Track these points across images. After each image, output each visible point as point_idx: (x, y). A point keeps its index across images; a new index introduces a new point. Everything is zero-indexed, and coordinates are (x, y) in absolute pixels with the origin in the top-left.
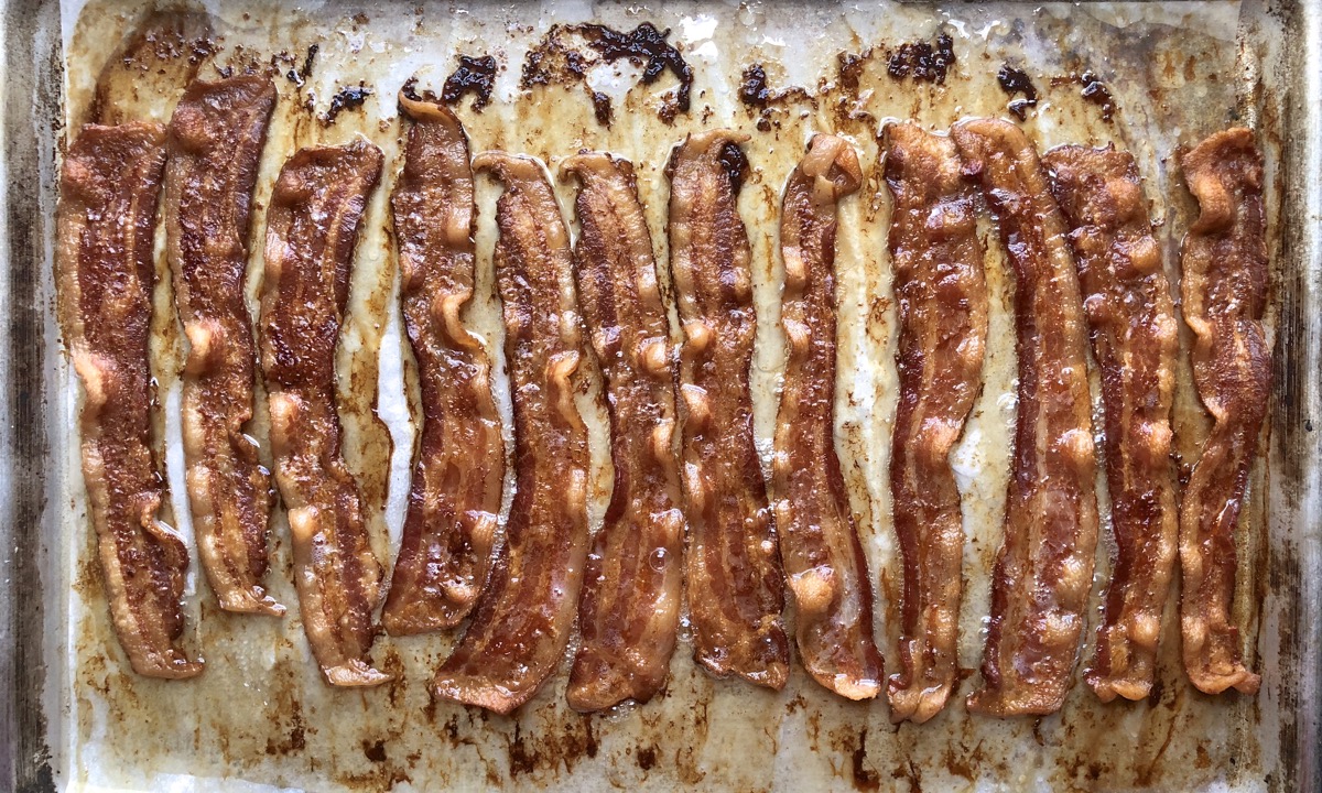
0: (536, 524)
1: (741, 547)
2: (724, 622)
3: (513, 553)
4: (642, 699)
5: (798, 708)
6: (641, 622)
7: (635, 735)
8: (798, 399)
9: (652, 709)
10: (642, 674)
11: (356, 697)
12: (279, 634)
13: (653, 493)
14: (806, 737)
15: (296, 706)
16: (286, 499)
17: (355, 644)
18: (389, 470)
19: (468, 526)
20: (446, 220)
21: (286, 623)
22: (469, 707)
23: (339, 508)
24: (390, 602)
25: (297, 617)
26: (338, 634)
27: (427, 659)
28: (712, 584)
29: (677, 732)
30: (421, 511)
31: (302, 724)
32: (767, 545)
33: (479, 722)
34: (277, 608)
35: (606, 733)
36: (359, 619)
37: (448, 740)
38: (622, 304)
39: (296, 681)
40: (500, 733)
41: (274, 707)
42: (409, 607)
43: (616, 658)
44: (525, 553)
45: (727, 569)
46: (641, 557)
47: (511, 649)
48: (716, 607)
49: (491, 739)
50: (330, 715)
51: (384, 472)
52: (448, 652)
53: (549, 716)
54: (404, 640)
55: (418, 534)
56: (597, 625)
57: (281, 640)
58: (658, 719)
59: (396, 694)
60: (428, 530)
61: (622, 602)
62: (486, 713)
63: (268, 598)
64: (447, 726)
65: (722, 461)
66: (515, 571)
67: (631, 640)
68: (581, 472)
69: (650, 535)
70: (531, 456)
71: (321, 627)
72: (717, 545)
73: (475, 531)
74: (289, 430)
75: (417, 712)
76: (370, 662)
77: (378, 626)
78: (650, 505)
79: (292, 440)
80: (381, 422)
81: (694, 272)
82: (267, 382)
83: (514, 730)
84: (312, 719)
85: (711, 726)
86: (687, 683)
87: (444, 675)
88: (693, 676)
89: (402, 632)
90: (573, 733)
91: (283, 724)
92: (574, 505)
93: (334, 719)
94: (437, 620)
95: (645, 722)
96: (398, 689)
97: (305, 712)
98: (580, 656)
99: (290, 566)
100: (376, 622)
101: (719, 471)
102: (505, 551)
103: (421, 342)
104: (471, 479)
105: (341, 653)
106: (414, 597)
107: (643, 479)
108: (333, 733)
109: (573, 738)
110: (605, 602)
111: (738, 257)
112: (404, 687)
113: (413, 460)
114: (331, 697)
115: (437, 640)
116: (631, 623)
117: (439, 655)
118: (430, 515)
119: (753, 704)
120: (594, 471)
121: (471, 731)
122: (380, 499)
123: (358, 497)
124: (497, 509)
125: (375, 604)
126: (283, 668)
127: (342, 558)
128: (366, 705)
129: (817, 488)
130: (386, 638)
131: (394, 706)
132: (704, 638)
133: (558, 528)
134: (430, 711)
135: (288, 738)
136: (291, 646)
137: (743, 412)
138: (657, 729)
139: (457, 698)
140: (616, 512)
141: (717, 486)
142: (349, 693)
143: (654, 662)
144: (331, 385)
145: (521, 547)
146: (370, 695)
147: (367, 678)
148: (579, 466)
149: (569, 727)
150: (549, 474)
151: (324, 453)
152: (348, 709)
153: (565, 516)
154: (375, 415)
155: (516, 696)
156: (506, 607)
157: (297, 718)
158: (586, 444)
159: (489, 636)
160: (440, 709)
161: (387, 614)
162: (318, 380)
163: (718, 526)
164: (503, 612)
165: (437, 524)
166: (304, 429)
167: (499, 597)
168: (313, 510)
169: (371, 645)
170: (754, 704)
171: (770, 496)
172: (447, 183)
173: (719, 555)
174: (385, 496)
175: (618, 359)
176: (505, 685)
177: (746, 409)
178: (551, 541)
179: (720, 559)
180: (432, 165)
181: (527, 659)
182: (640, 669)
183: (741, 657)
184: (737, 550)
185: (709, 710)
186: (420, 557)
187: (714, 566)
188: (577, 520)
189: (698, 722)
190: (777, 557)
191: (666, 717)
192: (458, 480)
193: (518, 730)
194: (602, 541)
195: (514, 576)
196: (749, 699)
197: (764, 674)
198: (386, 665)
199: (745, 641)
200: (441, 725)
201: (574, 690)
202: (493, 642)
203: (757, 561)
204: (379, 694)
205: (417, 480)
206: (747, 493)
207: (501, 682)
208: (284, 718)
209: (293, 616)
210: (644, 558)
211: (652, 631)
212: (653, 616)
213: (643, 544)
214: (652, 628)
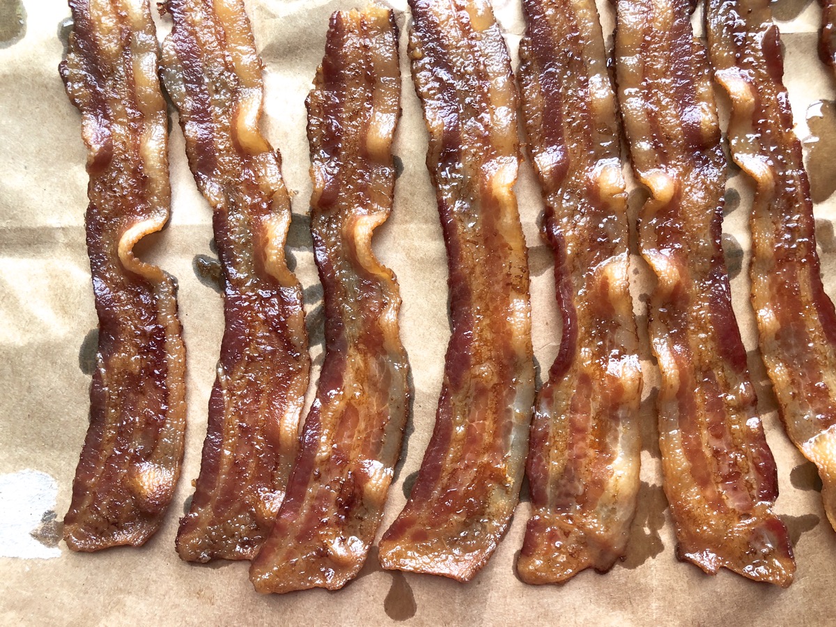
0: (479, 362)
1: (723, 427)
4: (600, 568)
6: (599, 484)
10: (601, 542)
20: (366, 126)
28: (692, 471)
38: (571, 118)
44: (467, 397)
45: (708, 454)
46: (593, 412)
47: (463, 506)
56: (548, 490)
66: (458, 418)
67: (587, 506)
69: (601, 387)
73: (369, 485)
81: (649, 113)
92: (519, 338)
101: (692, 343)
107: (591, 327)
110: (555, 465)
111: (701, 90)
116: (585, 485)
118: (322, 462)
129: (813, 341)
139: (408, 568)
140: (563, 363)
141: (691, 362)
143: (614, 530)
145: (463, 391)
156: (453, 462)
163: (694, 407)
164: (450, 467)
167: (446, 450)
172: (371, 81)
173: (698, 439)
178: (495, 381)
179: (700, 444)
180: (354, 60)
182: (600, 538)
184: (718, 432)
187: (693, 452)
195: (459, 424)
197: (762, 569)
201: (527, 563)
202: (441, 501)
203: (743, 442)
206: (726, 366)
210: (597, 415)
211: (611, 495)
212: (613, 478)
213: (594, 399)
214: (612, 491)
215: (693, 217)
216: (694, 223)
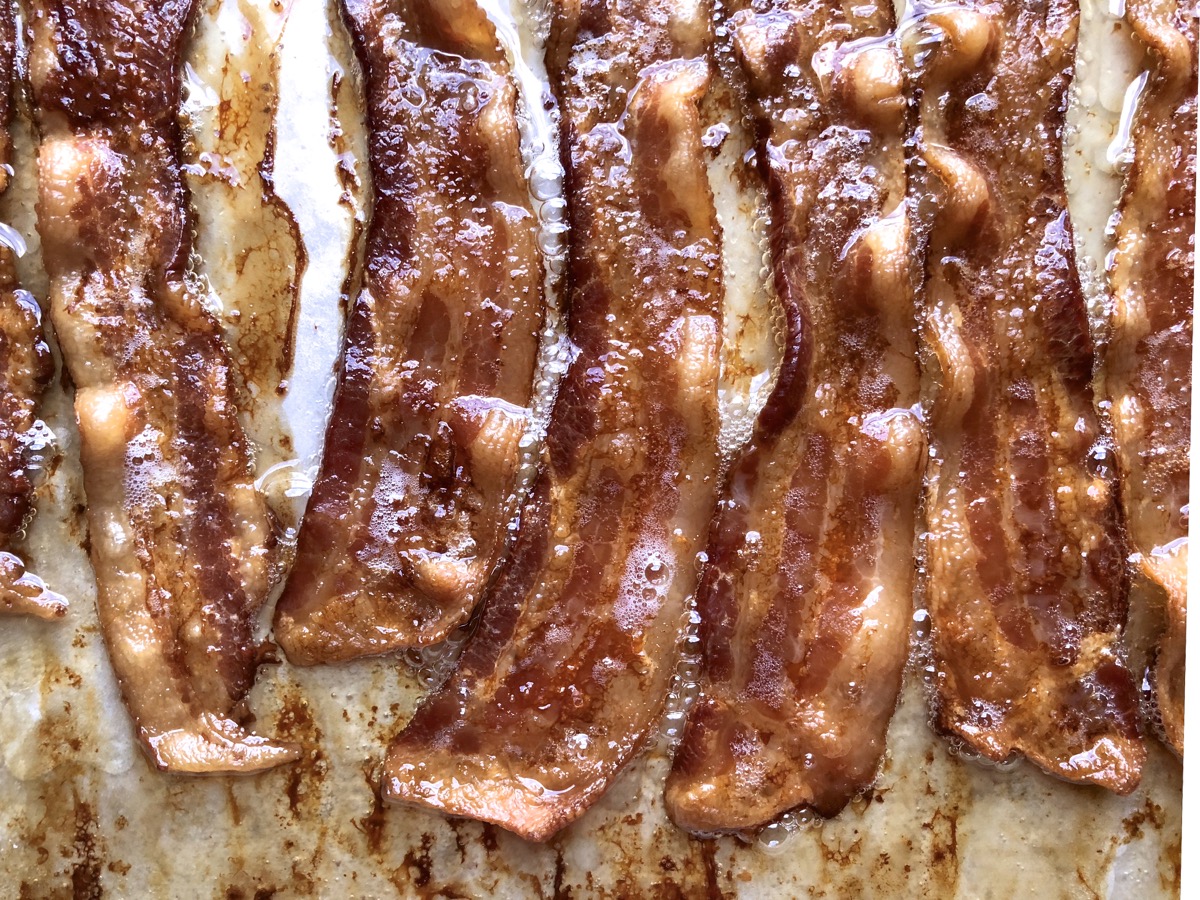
0: (610, 430)
1: (1042, 489)
2: (1003, 649)
3: (558, 492)
4: (826, 808)
5: (1146, 829)
6: (831, 645)
7: (808, 882)
8: (1165, 179)
9: (842, 830)
10: (830, 755)
11: (214, 795)
12: (50, 655)
13: (857, 371)
14: (1157, 887)
15: (84, 812)
16: (75, 366)
17: (212, 679)
18: (294, 309)
19: (463, 433)
21: (67, 635)
22: (456, 821)
23: (185, 387)
24: (292, 593)
25: (91, 620)
26: (179, 657)
27: (369, 716)
28: (981, 566)
29: (895, 876)
30: (365, 396)
31: (97, 853)
32: (1097, 490)
33: (477, 852)
34: (49, 600)
35: (746, 877)
36: (226, 628)
37: (410, 889)
39: (87, 756)
40: (523, 877)
41: (36, 816)
42: (334, 603)
43: (774, 724)
44: (583, 491)
45: (1011, 536)
46: (830, 506)
47: (554, 697)
48: (987, 615)
49: (502, 889)
50: (158, 833)
51: (284, 315)
52: (413, 699)
53: (626, 841)
54: (320, 675)
55: (356, 447)
56: (736, 649)
57: (56, 672)
58: (856, 848)
59: (302, 789)
60: (379, 437)
61: (788, 604)
62: (492, 834)
63: (29, 579)
64: (409, 860)
65: (1007, 305)
66: (561, 529)
67: (807, 685)
68: (708, 320)
69: (850, 458)
70: (600, 285)
71: (141, 645)
72: (992, 485)
73: (481, 441)
74: (79, 211)
75: (346, 829)
76: (246, 721)
77: (267, 643)
78: (849, 398)
79: (87, 234)
80: (280, 204)
82: (40, 111)
83: (551, 870)
84: (120, 843)
85: (965, 865)
86: (915, 775)
87: (403, 752)
88: (930, 759)
89: (318, 657)
90: (676, 877)
91: (55, 852)
92: (692, 390)
93: (166, 842)
94: (392, 632)
95: (828, 855)
96: (306, 779)
97: (103, 827)
98: (700, 715)
99: (80, 510)
100: (261, 636)
101: (999, 329)
102: (540, 484)
103: (372, 30)
104: (472, 334)
105: (186, 699)
106: (344, 582)
107: (837, 343)
108: (165, 872)
109: (677, 888)
110: (754, 601)
112: (318, 775)
113: (346, 288)
114: (160, 795)
115: (390, 675)
116: (808, 645)
117: (394, 707)
118: (384, 406)
119: (1052, 820)
120: (732, 322)
121: (461, 870)
122: (274, 372)
123: (226, 363)
124: (525, 395)
125: (262, 594)
126: (58, 730)
127: (190, 493)
128: (237, 812)
130: (282, 670)
131: (297, 815)
132: (960, 681)
133: (654, 441)
134: (374, 828)
135: (66, 883)
136: (78, 683)
137: (1048, 203)
138: (852, 870)
139: (433, 801)
141: (994, 358)
142: (200, 786)
143: (855, 733)
144: (173, 115)
145: (575, 479)
146: (245, 792)
147: (239, 756)
148: (702, 307)
149: (667, 865)
150: (638, 324)
151: (156, 267)
152: (197, 821)
153: (671, 415)
154: (268, 187)
155: (562, 800)
156: (542, 606)
157: (85, 838)
158: (718, 262)
159: (504, 667)
160: (395, 825)
161: (287, 619)
162: (148, 108)
163: (993, 444)
164: (535, 618)
165: (398, 425)
166: (115, 215)
167: (530, 585)
168: (128, 393)
169: (250, 682)
170: (1058, 821)
171: (1097, 386)
173: (994, 505)
174: (285, 365)
175: (791, 81)
176: (534, 775)
177: (1056, 198)
178: (639, 467)
179: (997, 515)
181: (583, 719)
182: (827, 746)
183: (1035, 723)
184: (1033, 497)
185: (960, 830)
186: (358, 499)
187: (984, 529)
188: (696, 424)
189: (938, 856)
190: (1114, 512)
191: (872, 845)
192: (443, 335)
193: (561, 870)
194: (746, 469)
195: (560, 541)
196: (1045, 807)
198: (282, 727)
199: (1044, 688)
200: (396, 857)
201: (685, 789)
202: (513, 681)
203: (1077, 520)
204: (266, 788)
205: (356, 328)
206: (1055, 376)
207: (530, 769)
208: (56, 840)
209: (82, 618)
210: (838, 510)
211: (855, 665)
212: (860, 633)
213: (835, 480)
214: (857, 658)
215: (1015, 95)
216: (1016, 106)
